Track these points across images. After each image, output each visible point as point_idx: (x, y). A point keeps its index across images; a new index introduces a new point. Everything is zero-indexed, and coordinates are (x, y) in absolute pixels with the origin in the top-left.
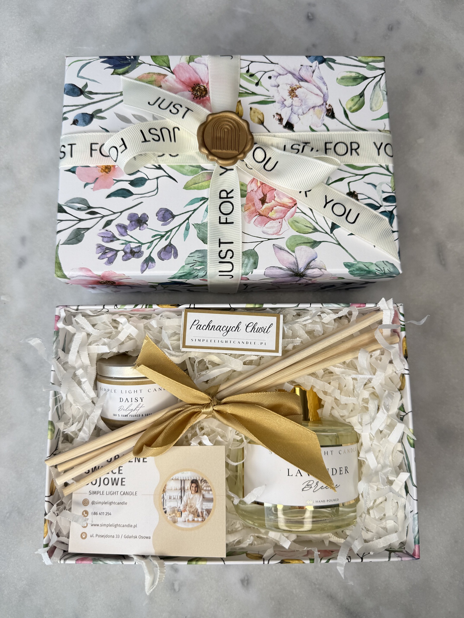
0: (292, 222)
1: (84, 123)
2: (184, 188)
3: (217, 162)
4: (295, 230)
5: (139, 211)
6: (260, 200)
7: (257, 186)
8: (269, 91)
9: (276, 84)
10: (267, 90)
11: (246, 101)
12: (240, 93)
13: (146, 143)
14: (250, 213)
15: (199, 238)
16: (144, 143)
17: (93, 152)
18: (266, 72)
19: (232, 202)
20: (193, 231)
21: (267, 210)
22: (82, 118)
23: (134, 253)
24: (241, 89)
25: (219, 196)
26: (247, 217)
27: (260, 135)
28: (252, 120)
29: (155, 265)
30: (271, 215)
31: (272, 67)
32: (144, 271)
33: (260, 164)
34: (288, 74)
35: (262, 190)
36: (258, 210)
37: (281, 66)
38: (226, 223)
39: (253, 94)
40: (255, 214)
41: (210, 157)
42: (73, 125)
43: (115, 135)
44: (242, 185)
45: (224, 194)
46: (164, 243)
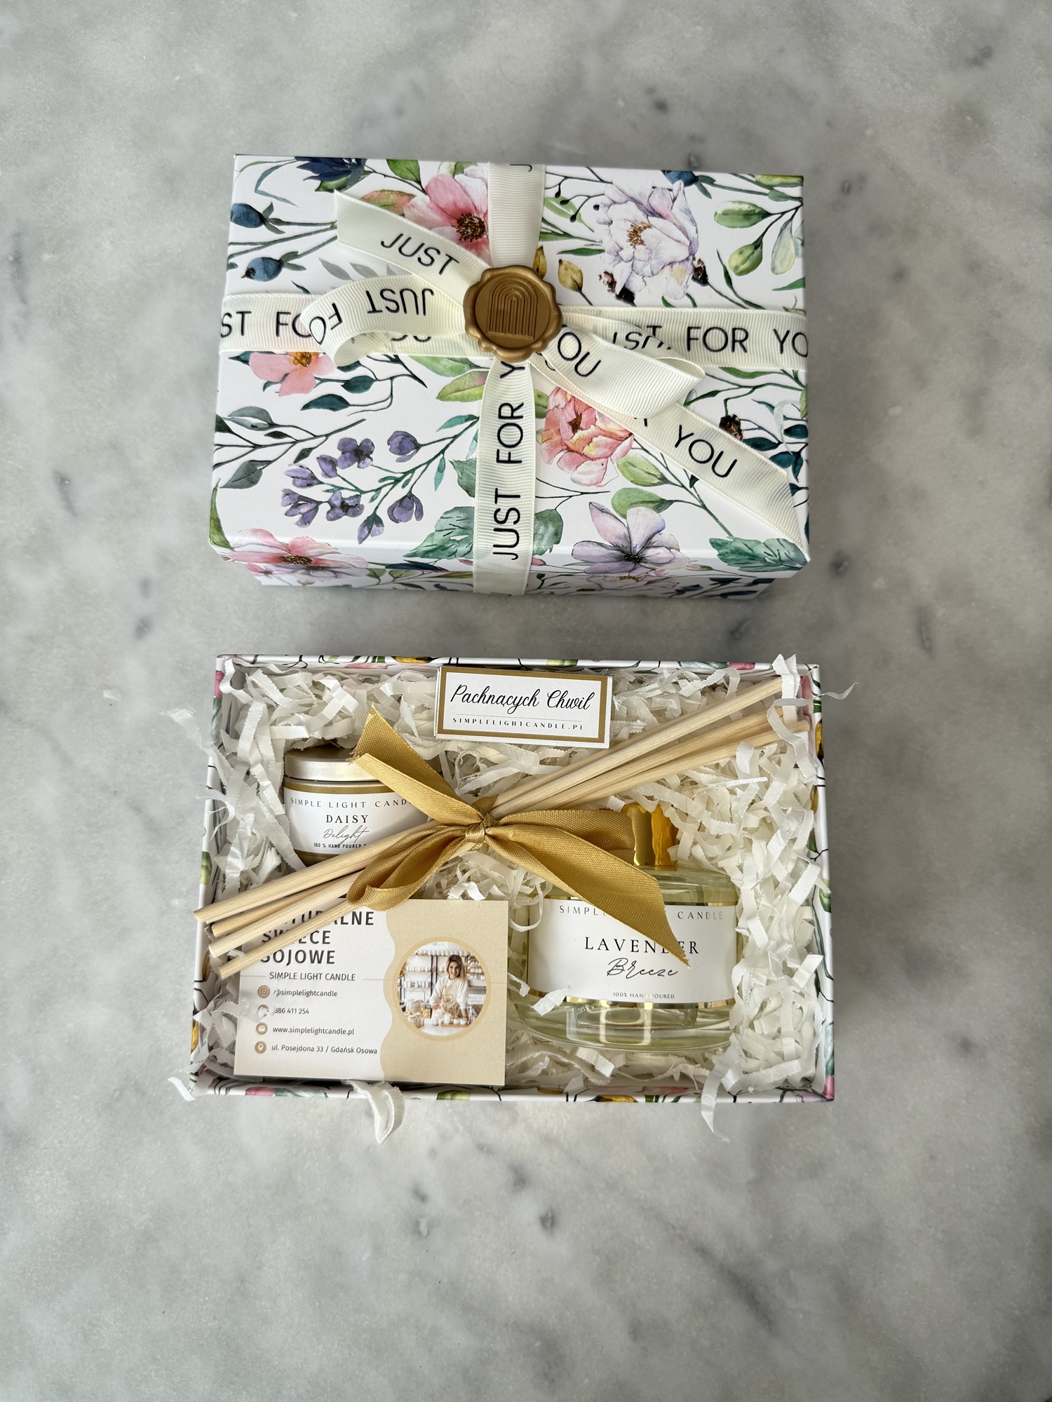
0: (624, 465)
1: (265, 276)
2: (437, 398)
3: (495, 353)
4: (628, 479)
5: (358, 435)
6: (570, 423)
7: (566, 399)
8: (593, 232)
9: (608, 220)
10: (590, 229)
11: (553, 248)
12: (541, 233)
13: (376, 314)
14: (552, 447)
15: (461, 486)
16: (372, 314)
17: (281, 327)
18: (589, 197)
19: (521, 426)
20: (451, 474)
21: (581, 442)
22: (261, 266)
23: (347, 508)
24: (544, 225)
25: (498, 413)
26: (545, 453)
27: (575, 311)
28: (562, 282)
29: (383, 530)
30: (587, 450)
31: (600, 187)
32: (364, 539)
33: (569, 362)
34: (628, 202)
35: (575, 407)
36: (566, 442)
37: (616, 186)
38: (509, 461)
39: (566, 235)
40: (560, 448)
41: (484, 345)
42: (246, 279)
43: (319, 299)
44: (539, 396)
45: (506, 411)
46: (399, 492)
